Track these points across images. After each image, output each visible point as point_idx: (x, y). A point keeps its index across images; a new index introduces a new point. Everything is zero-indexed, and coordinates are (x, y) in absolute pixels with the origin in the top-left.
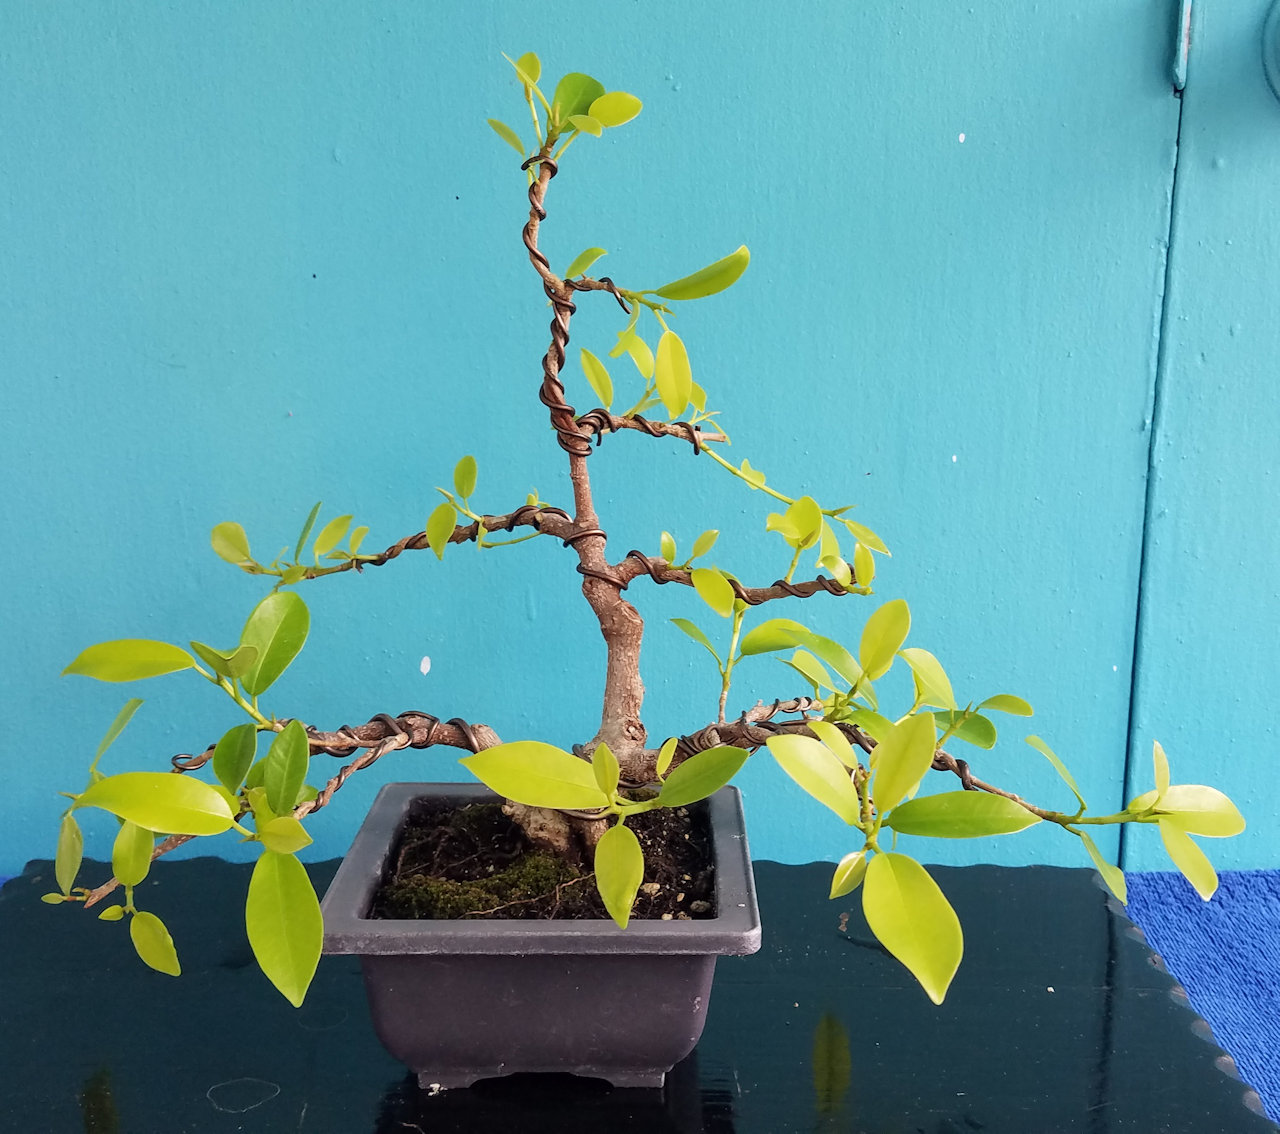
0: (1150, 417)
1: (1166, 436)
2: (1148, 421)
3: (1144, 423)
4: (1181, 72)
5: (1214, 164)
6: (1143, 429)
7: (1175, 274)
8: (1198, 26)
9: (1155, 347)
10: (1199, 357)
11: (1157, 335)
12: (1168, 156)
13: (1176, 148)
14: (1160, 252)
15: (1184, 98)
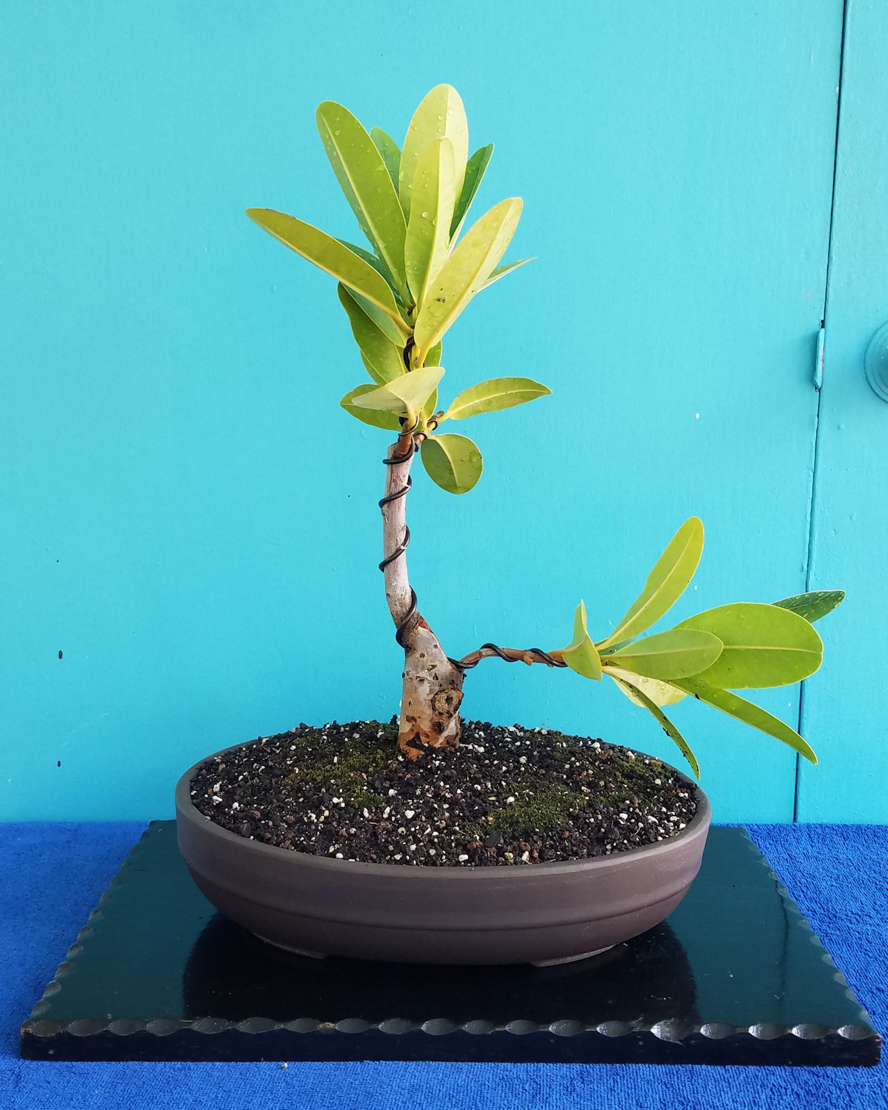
0: (806, 564)
1: (815, 575)
2: (805, 567)
3: (803, 567)
4: (819, 380)
5: (839, 428)
6: (802, 571)
7: (818, 486)
8: (828, 354)
9: (809, 526)
10: (833, 531)
11: (809, 519)
12: (813, 424)
13: (817, 419)
14: (810, 475)
15: (822, 393)
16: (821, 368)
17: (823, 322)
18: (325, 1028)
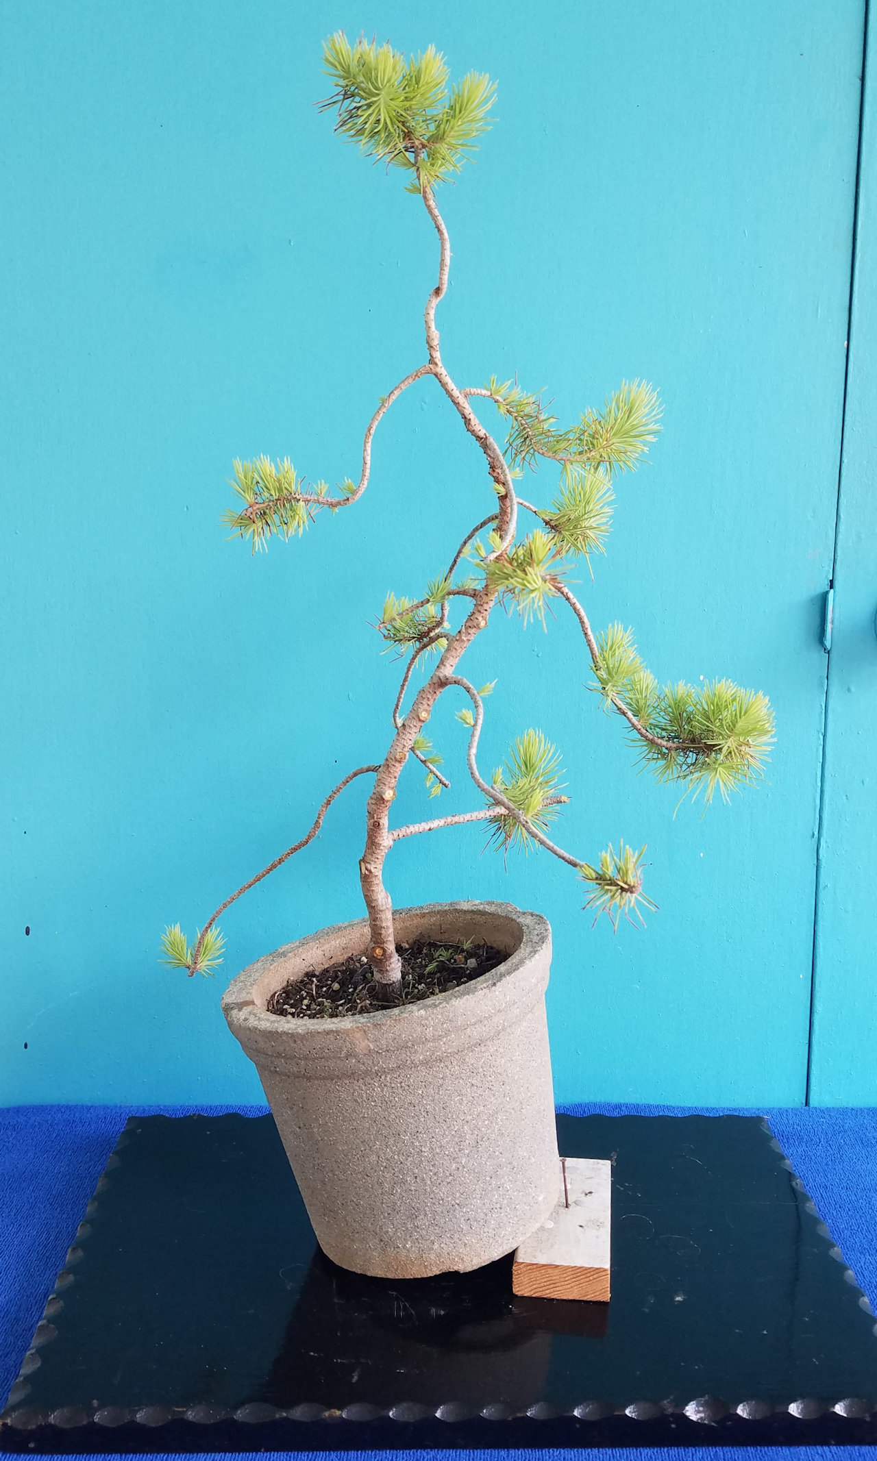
0: (817, 830)
1: (826, 841)
2: (816, 833)
3: (814, 834)
4: (828, 644)
5: (849, 690)
6: (813, 836)
7: (828, 751)
8: (837, 615)
9: (819, 791)
10: (844, 797)
11: (819, 784)
12: (822, 686)
13: (826, 681)
14: (819, 738)
15: (831, 655)
16: (830, 631)
17: (831, 581)
18: (331, 1417)
